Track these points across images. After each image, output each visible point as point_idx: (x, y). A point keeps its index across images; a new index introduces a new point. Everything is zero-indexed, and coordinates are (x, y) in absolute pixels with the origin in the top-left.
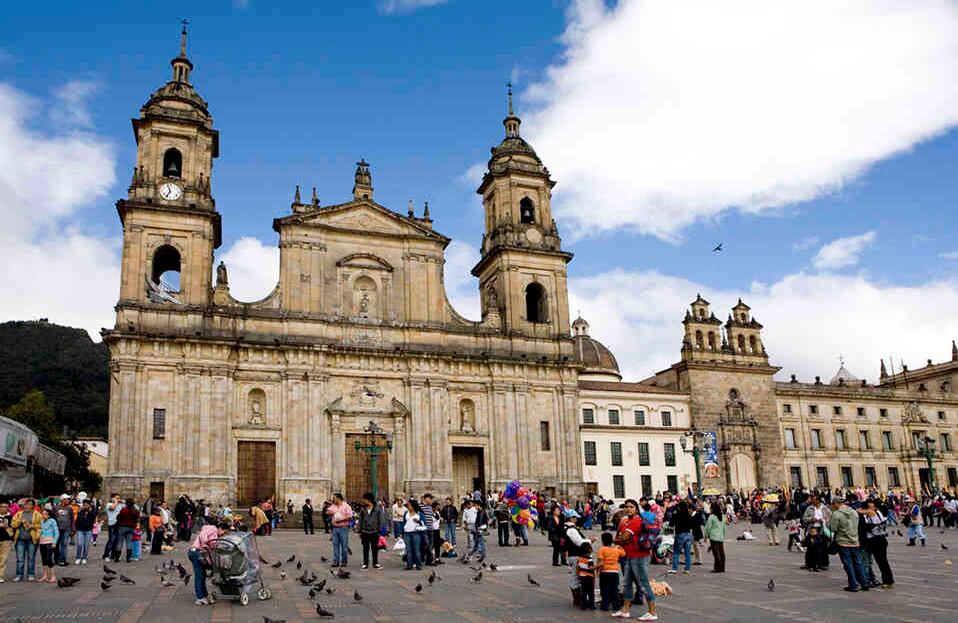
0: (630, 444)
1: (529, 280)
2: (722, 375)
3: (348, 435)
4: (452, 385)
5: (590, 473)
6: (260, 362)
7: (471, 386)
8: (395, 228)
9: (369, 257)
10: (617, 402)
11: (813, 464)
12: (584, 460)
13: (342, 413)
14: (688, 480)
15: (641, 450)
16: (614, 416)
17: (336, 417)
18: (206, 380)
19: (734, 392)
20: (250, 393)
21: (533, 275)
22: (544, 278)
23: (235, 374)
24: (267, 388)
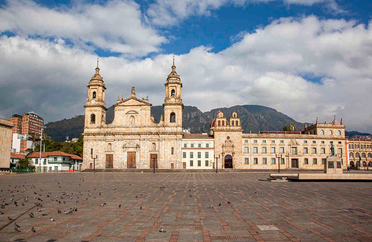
0: (195, 153)
1: (171, 112)
2: (224, 133)
3: (128, 152)
4: (150, 140)
5: (184, 160)
6: (110, 137)
7: (155, 140)
8: (138, 103)
9: (133, 111)
10: (193, 141)
11: (253, 157)
12: (182, 157)
13: (126, 148)
14: (211, 162)
15: (198, 154)
16: (192, 145)
17: (125, 148)
18: (99, 142)
19: (228, 138)
20: (109, 144)
21: (172, 110)
22: (175, 111)
23: (105, 140)
24: (111, 143)
